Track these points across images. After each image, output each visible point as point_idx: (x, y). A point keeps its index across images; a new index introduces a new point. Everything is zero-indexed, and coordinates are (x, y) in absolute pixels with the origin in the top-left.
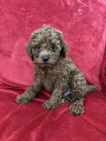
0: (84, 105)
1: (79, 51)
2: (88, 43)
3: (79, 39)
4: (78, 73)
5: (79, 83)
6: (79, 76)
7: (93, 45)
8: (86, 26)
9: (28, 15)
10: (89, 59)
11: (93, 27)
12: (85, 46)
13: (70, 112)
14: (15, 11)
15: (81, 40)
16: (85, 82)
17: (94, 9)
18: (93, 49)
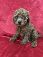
1: (35, 20)
2: (39, 17)
3: (35, 15)
5: (35, 34)
7: (41, 18)
8: (38, 9)
9: (14, 5)
10: (39, 24)
11: (41, 10)
12: (37, 18)
13: (31, 46)
14: (8, 3)
15: (36, 15)
17: (42, 2)
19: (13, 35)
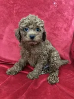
0: (59, 76)
1: (55, 34)
2: (61, 28)
3: (55, 25)
4: (54, 51)
5: (55, 59)
6: (55, 54)
7: (65, 30)
8: (60, 15)
9: (16, 6)
11: (65, 16)
12: (59, 30)
13: (49, 82)
14: (5, 3)
16: (60, 58)
17: (66, 3)
18: (65, 33)
19: (15, 62)
